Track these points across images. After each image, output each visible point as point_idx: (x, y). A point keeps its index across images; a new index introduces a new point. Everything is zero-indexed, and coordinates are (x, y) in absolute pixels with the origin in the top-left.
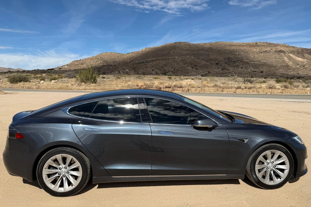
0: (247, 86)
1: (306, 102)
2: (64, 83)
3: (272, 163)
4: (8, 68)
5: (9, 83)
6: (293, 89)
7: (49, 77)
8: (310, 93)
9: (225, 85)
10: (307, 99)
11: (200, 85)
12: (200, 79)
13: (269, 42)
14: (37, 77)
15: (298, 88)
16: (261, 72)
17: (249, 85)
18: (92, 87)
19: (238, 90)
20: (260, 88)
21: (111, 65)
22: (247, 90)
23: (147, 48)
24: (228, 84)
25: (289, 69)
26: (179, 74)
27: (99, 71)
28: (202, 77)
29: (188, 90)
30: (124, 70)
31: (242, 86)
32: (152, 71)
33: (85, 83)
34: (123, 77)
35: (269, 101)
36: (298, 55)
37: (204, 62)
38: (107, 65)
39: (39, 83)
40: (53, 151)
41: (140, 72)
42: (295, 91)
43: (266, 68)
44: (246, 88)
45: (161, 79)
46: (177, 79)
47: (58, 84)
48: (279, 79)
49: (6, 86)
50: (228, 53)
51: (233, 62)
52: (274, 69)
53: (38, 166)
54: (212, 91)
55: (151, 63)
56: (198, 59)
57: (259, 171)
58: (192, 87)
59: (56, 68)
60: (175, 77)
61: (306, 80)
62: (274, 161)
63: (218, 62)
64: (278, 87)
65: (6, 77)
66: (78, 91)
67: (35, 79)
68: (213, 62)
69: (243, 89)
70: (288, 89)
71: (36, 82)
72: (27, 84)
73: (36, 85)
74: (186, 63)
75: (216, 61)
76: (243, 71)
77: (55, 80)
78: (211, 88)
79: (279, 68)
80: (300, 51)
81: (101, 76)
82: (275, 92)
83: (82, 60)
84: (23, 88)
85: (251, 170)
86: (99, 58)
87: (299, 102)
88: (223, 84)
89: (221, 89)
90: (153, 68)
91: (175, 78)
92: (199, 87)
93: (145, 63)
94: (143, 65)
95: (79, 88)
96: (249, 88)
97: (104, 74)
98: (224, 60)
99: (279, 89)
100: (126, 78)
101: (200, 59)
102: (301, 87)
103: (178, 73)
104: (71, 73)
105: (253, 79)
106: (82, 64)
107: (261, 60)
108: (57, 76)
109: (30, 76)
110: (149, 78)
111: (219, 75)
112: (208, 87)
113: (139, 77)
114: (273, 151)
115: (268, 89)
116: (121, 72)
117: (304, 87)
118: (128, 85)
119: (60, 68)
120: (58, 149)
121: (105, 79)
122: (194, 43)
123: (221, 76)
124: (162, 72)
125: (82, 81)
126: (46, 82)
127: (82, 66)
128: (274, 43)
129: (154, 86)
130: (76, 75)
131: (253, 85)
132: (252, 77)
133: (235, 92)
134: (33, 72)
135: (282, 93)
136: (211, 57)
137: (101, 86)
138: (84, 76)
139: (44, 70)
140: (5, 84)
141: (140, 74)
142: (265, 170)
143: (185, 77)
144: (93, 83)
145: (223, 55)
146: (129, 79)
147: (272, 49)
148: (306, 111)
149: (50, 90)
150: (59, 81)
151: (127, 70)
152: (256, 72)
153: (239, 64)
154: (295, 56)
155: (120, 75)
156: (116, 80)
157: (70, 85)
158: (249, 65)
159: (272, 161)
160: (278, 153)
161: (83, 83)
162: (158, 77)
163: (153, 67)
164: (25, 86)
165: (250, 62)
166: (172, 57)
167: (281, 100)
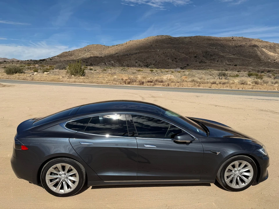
0: (221, 81)
1: (273, 100)
2: (55, 75)
3: (239, 171)
4: (4, 58)
5: (5, 74)
6: (262, 85)
7: (41, 68)
8: (278, 89)
9: (202, 80)
10: (274, 96)
11: (179, 80)
12: (179, 72)
13: (244, 37)
14: (31, 68)
15: (267, 84)
16: (235, 66)
17: (223, 80)
18: (81, 80)
19: (213, 85)
20: (233, 83)
21: (97, 57)
22: (222, 85)
23: (130, 41)
24: (204, 79)
25: (261, 63)
26: (160, 67)
27: (87, 62)
28: (181, 70)
29: (168, 85)
30: (109, 62)
31: (217, 81)
32: (135, 63)
33: (75, 75)
34: (109, 69)
35: (240, 98)
36: (271, 50)
37: (184, 55)
38: (93, 57)
39: (33, 74)
40: (54, 161)
41: (124, 64)
42: (264, 87)
43: (240, 61)
44: (220, 83)
45: (144, 71)
46: (158, 72)
47: (50, 76)
48: (251, 72)
49: (3, 77)
50: (206, 47)
51: (210, 55)
52: (247, 62)
53: (41, 173)
54: (189, 86)
55: (135, 56)
56: (178, 52)
57: (228, 177)
58: (172, 82)
59: (48, 59)
60: (156, 69)
61: (275, 74)
62: (241, 169)
63: (196, 55)
64: (249, 83)
65: (3, 68)
66: (69, 83)
67: (29, 70)
68: (192, 55)
69: (217, 84)
70: (258, 85)
71: (30, 73)
72: (22, 76)
73: (30, 76)
74: (167, 56)
75: (194, 54)
76: (218, 64)
77: (48, 72)
78: (189, 83)
79: (252, 61)
80: (272, 46)
81: (89, 67)
82: (247, 87)
83: (71, 52)
84: (19, 79)
85: (220, 176)
86: (87, 50)
87: (267, 100)
88: (200, 79)
89: (198, 84)
90: (137, 61)
91: (156, 71)
92: (178, 82)
93: (129, 55)
94: (127, 57)
95: (69, 80)
96: (223, 84)
97: (91, 65)
98: (202, 53)
99: (250, 85)
100: (112, 70)
101: (180, 53)
102: (270, 83)
103: (159, 65)
104: (61, 64)
105: (227, 72)
106: (71, 55)
107: (236, 54)
108: (48, 67)
109: (24, 67)
110: (132, 71)
111: (197, 68)
112: (186, 81)
113: (124, 70)
114: (241, 161)
115: (240, 84)
116: (107, 64)
117: (272, 83)
118: (114, 79)
119: (51, 58)
120: (58, 159)
121: (92, 71)
122: (175, 37)
123: (199, 69)
124: (144, 64)
125: (72, 74)
126: (39, 74)
127: (71, 57)
128: (249, 38)
129: (137, 80)
130: (66, 66)
131: (226, 81)
132: (226, 70)
133: (210, 87)
134: (26, 62)
135: (252, 88)
136: (190, 51)
137: (90, 79)
138: (73, 69)
139: (36, 61)
140: (2, 75)
141: (124, 66)
142: (232, 176)
143: (165, 70)
144: (81, 76)
145: (201, 48)
146: (114, 71)
147: (246, 44)
148: (273, 110)
149: (43, 82)
150: (51, 73)
151: (112, 62)
152: (230, 65)
153: (215, 58)
154: (267, 51)
155: (106, 67)
156: (103, 72)
157: (61, 77)
158: (224, 58)
159: (239, 169)
160: (245, 163)
161: (73, 76)
162: (141, 69)
163: (136, 59)
164: (20, 77)
165: (226, 55)
166: (154, 49)
167: (251, 98)
